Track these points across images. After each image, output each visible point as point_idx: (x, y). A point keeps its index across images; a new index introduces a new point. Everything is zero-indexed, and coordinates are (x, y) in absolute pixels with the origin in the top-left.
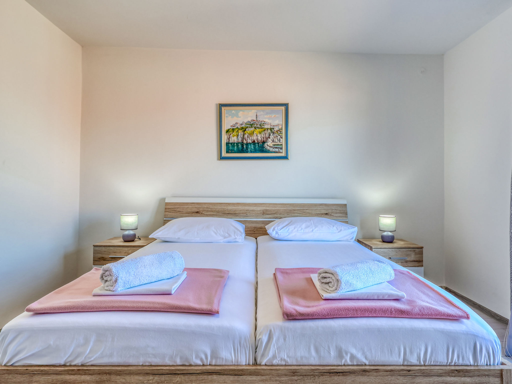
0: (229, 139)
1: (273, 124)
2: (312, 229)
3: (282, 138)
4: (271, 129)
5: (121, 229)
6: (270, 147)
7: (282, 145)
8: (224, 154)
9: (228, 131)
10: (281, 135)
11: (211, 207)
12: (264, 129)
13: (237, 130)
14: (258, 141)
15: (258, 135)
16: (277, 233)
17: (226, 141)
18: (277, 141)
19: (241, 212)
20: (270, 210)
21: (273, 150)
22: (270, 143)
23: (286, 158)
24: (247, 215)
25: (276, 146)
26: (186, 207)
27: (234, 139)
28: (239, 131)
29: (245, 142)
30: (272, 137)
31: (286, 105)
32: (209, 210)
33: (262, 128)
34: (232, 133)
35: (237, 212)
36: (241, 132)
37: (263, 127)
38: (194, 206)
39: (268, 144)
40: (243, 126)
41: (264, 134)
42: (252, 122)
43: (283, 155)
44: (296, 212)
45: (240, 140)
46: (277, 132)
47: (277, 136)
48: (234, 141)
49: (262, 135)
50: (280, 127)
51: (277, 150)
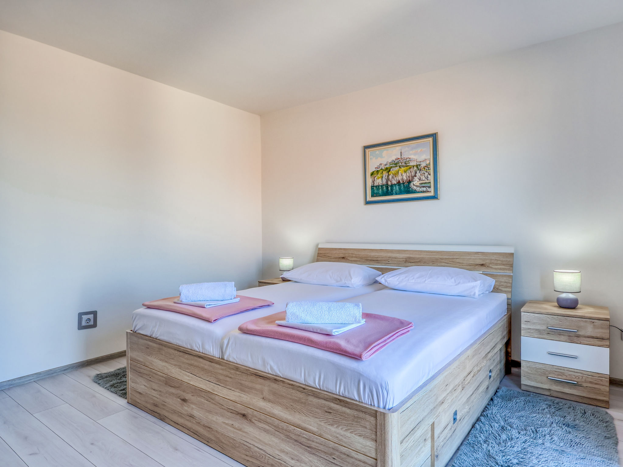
0: (373, 182)
1: (419, 160)
3: (430, 175)
4: (417, 166)
5: (280, 270)
6: (417, 186)
7: (430, 182)
8: (369, 198)
9: (372, 174)
10: (429, 171)
11: (355, 253)
12: (408, 167)
13: (381, 172)
14: (403, 182)
15: (403, 174)
16: (386, 281)
17: (371, 184)
18: (424, 179)
19: (383, 259)
20: (413, 258)
21: (421, 189)
22: (416, 182)
23: (435, 197)
24: (389, 263)
25: (423, 185)
26: (335, 252)
27: (379, 182)
28: (384, 172)
29: (389, 183)
30: (418, 174)
31: (434, 136)
32: (354, 256)
33: (407, 166)
34: (377, 176)
35: (379, 259)
36: (385, 174)
37: (408, 164)
38: (342, 251)
39: (414, 183)
40: (387, 166)
41: (410, 172)
42: (397, 161)
43: (432, 194)
44: (443, 261)
45: (384, 182)
46: (424, 168)
47: (424, 173)
48: (379, 183)
49: (408, 174)
50: (428, 162)
51: (424, 189)
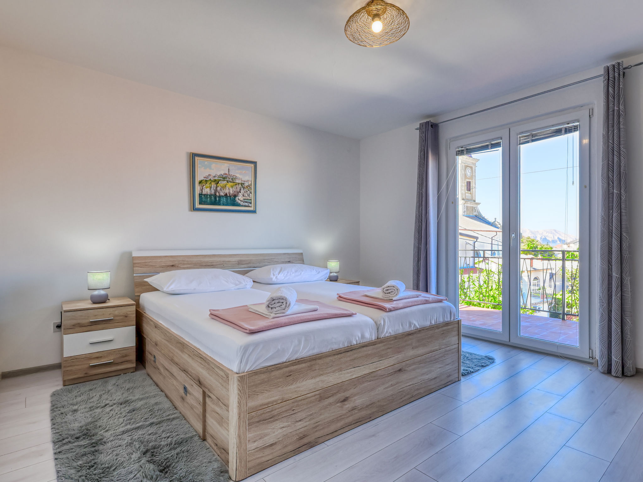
0: (202, 190)
1: (243, 179)
2: (300, 273)
3: (251, 193)
4: (242, 184)
5: (89, 289)
6: (240, 200)
7: (251, 199)
8: (197, 206)
9: (200, 182)
10: (251, 190)
11: (187, 260)
12: (235, 183)
13: (210, 182)
14: (230, 195)
15: (230, 188)
17: (199, 192)
18: (247, 196)
19: (218, 263)
20: (244, 261)
21: (244, 204)
22: (240, 197)
23: (254, 212)
24: (224, 266)
25: (246, 201)
26: (159, 260)
27: (207, 191)
28: (213, 183)
29: (218, 194)
30: (242, 191)
31: (255, 163)
32: (185, 262)
33: (233, 182)
34: (205, 185)
35: (214, 264)
36: (213, 185)
37: (235, 181)
38: (168, 259)
39: (239, 198)
40: (216, 178)
41: (236, 188)
42: (224, 176)
43: (252, 209)
44: (266, 261)
45: (213, 192)
46: (247, 187)
47: (247, 191)
48: (207, 192)
49: (234, 189)
50: (250, 183)
51: (247, 204)
